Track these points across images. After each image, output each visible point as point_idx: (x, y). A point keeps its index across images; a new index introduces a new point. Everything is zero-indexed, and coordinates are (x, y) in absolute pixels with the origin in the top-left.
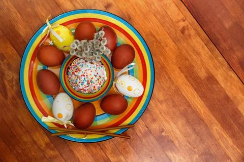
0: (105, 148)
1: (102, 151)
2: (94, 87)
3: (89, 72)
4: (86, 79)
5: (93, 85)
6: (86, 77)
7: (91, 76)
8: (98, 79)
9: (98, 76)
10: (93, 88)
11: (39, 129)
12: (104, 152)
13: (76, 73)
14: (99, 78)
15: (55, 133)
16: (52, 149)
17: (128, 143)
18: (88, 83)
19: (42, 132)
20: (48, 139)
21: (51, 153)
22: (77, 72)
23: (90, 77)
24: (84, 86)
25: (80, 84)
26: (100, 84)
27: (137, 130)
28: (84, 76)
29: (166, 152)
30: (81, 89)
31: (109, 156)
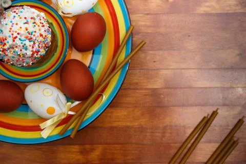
0: (137, 84)
1: (138, 91)
2: (41, 35)
3: (15, 28)
4: (23, 38)
5: (37, 34)
6: (19, 36)
7: (24, 29)
8: (35, 23)
9: (29, 20)
10: (41, 38)
11: (56, 148)
12: (141, 89)
13: (6, 47)
14: (33, 21)
15: (72, 132)
16: (93, 150)
17: (151, 52)
18: (30, 39)
19: (61, 148)
20: (77, 147)
21: (95, 155)
22: (5, 44)
23: (23, 31)
24: (30, 49)
25: (23, 50)
26: (43, 26)
27: (143, 29)
28: (16, 37)
29: (196, 12)
30: (33, 55)
31: (150, 86)
